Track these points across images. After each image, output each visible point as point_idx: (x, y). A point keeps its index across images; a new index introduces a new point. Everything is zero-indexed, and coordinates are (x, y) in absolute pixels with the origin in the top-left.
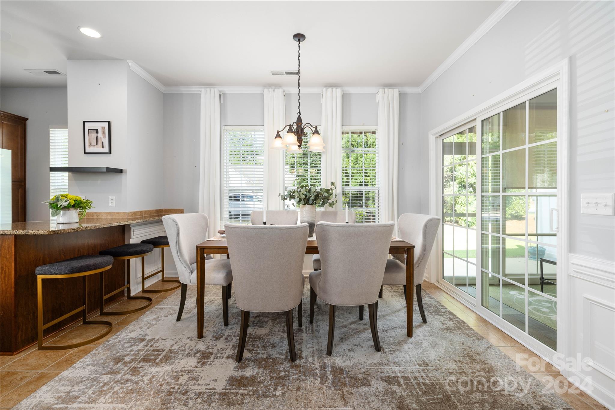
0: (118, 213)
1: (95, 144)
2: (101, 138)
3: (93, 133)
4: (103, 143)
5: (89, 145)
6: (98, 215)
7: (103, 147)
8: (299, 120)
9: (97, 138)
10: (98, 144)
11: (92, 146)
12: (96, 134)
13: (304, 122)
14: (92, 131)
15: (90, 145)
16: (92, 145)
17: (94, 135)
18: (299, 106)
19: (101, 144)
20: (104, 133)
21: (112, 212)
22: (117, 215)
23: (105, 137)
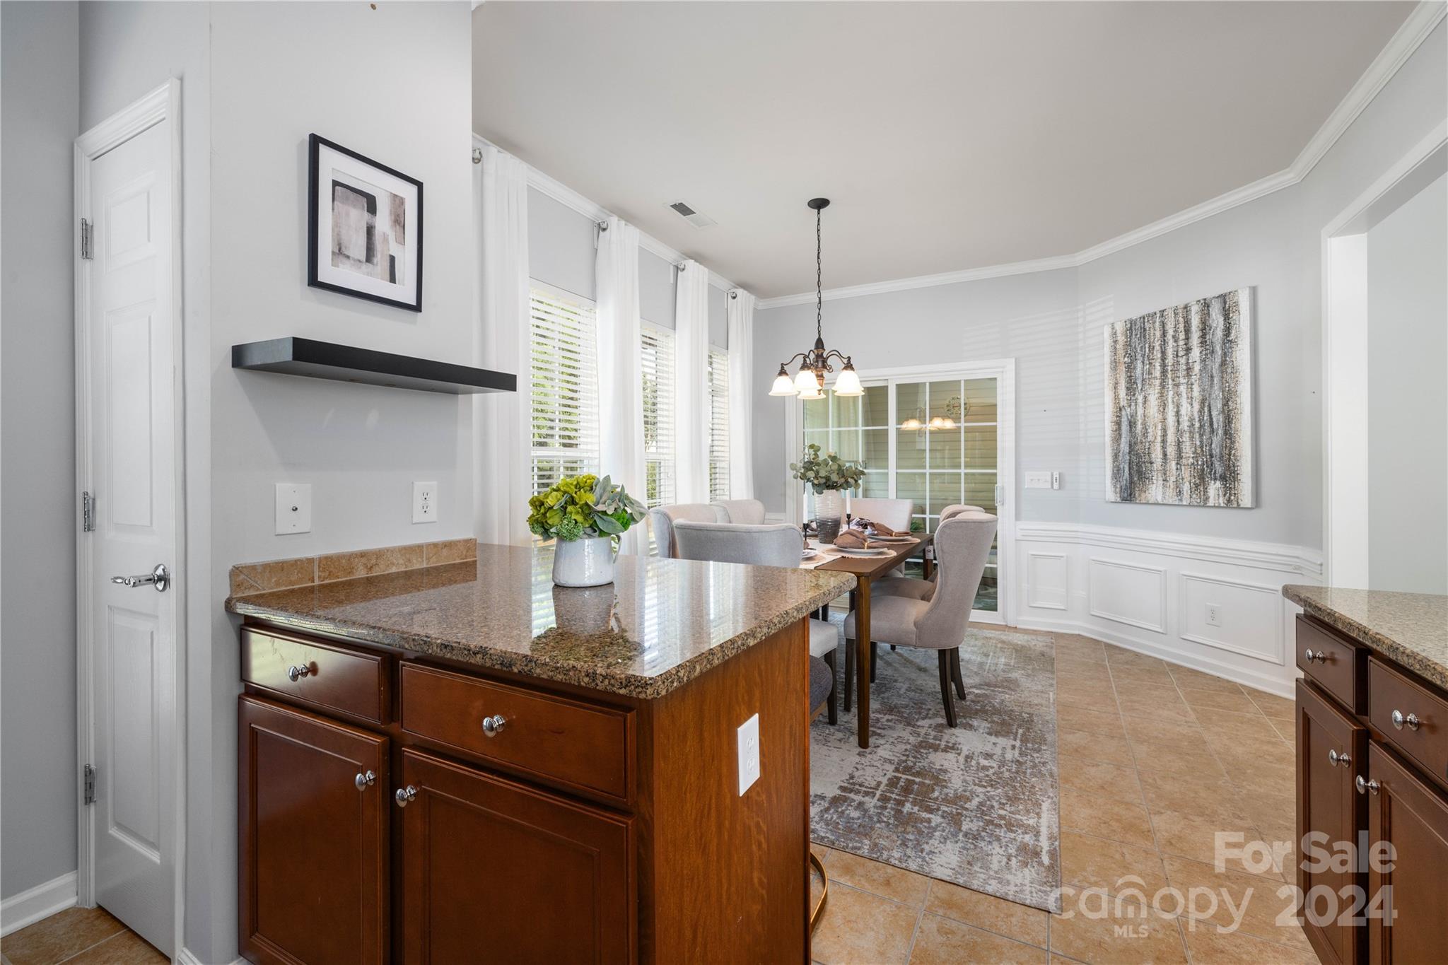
0: (448, 545)
1: (364, 259)
2: (385, 239)
3: (354, 206)
4: (392, 259)
5: (333, 253)
6: (373, 561)
7: (393, 279)
8: (820, 344)
9: (370, 231)
10: (375, 260)
11: (345, 260)
12: (366, 215)
13: (828, 348)
14: (352, 195)
15: (340, 252)
16: (348, 257)
17: (356, 216)
18: (819, 321)
19: (387, 264)
20: (399, 221)
21: (429, 545)
22: (445, 552)
23: (401, 240)
